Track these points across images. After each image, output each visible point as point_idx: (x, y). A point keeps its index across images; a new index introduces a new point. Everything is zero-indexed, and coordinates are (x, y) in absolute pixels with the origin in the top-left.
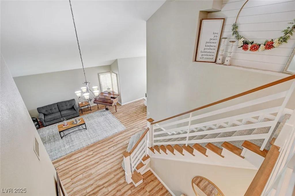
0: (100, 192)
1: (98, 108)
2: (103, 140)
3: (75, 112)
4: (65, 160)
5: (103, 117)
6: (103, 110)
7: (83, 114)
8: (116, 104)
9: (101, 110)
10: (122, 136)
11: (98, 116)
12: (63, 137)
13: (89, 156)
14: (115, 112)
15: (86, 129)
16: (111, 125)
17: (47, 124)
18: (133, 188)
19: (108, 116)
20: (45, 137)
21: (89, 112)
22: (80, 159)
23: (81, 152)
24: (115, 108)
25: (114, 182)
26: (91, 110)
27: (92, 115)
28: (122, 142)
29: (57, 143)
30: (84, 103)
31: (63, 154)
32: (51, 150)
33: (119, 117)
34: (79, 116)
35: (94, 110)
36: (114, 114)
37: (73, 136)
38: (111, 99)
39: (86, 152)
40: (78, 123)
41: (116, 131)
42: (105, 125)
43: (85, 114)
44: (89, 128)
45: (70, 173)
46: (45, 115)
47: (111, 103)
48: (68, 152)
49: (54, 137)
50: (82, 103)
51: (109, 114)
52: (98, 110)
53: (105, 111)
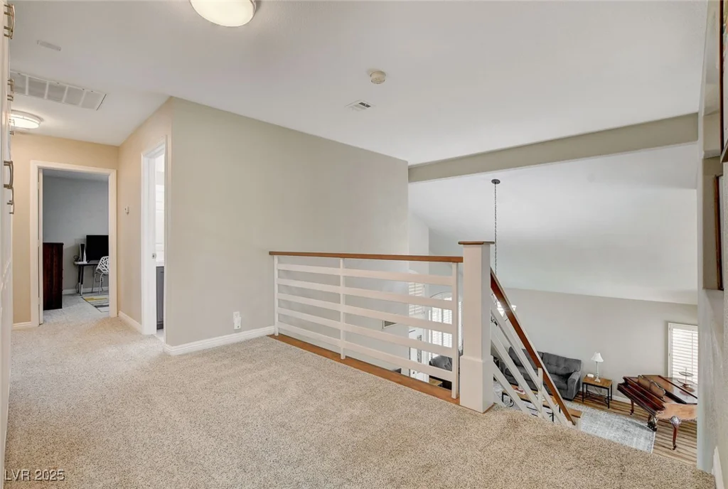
3: (563, 385)
5: (621, 434)
6: (642, 424)
7: (585, 404)
8: (676, 422)
9: (634, 421)
11: (609, 425)
14: (670, 446)
19: (635, 439)
21: (603, 407)
26: (608, 404)
30: (598, 380)
34: (570, 400)
35: (617, 411)
36: (659, 447)
38: (665, 398)
43: (587, 404)
47: (656, 409)
50: (595, 378)
51: (646, 438)
52: (627, 415)
53: (645, 428)
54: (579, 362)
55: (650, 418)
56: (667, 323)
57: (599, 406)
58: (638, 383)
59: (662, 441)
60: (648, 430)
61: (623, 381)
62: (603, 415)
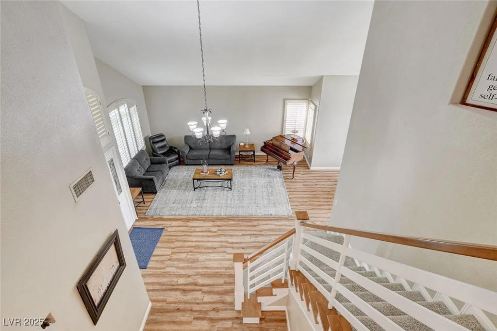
0: (192, 293)
1: (267, 161)
2: (242, 218)
3: (228, 156)
4: (180, 223)
5: (267, 179)
6: (274, 168)
7: (241, 164)
8: (295, 163)
9: (270, 167)
10: (276, 225)
11: (260, 175)
12: (197, 188)
13: (210, 232)
14: (290, 177)
15: (231, 188)
16: (271, 198)
17: (189, 162)
18: (238, 321)
19: (275, 180)
20: (178, 180)
21: (251, 163)
22: (197, 229)
23: (204, 221)
24: (293, 170)
25: (218, 293)
26: (254, 160)
27: (251, 170)
28: (270, 235)
29: (187, 194)
30: (247, 146)
31: (183, 213)
32: (175, 200)
33: (292, 190)
34: (233, 165)
35: (259, 163)
36: (287, 180)
37: (210, 192)
38: (290, 152)
39: (210, 224)
40: (221, 175)
41: (273, 211)
42: (261, 194)
43: (243, 164)
44: (236, 189)
45: (176, 243)
46: (191, 148)
47: (287, 160)
48: (191, 213)
49: (187, 184)
50: (245, 145)
51: (279, 177)
52: (265, 164)
53: (276, 170)
54: (234, 136)
55: (278, 164)
56: (284, 100)
58: (272, 144)
59: (286, 175)
60: (278, 171)
61: (264, 145)
62: (253, 169)
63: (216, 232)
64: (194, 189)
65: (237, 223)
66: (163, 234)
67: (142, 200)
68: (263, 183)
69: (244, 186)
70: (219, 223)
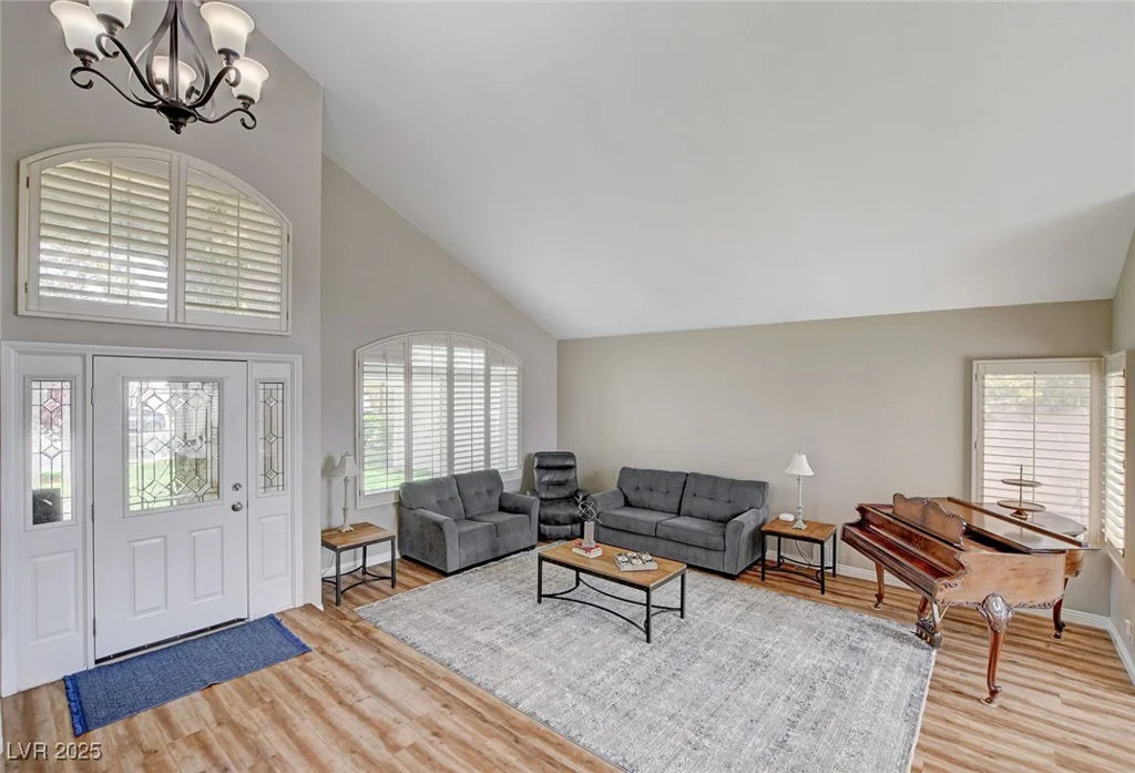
1: (879, 598)
2: (559, 746)
3: (716, 540)
5: (838, 657)
6: (903, 630)
7: (766, 585)
8: (999, 610)
9: (883, 622)
11: (812, 634)
12: (551, 595)
13: (384, 735)
16: (799, 740)
19: (876, 673)
21: (810, 591)
22: (367, 704)
26: (822, 584)
27: (788, 610)
29: (510, 602)
30: (800, 524)
31: (430, 645)
32: (461, 606)
33: (956, 751)
34: (731, 577)
35: (843, 600)
36: (946, 697)
37: (572, 623)
38: (965, 544)
40: (626, 567)
43: (773, 586)
44: (671, 644)
45: (254, 711)
46: (627, 503)
47: (942, 575)
48: (448, 654)
50: (796, 520)
51: (909, 669)
52: (869, 609)
53: (909, 640)
54: (761, 486)
55: (923, 608)
56: (968, 363)
57: (800, 589)
58: (892, 515)
59: (957, 675)
60: (917, 645)
61: (857, 517)
62: (801, 609)
63: (395, 748)
64: (540, 596)
65: (512, 759)
66: (283, 666)
67: (389, 574)
68: (808, 662)
69: (709, 646)
70: (451, 722)
